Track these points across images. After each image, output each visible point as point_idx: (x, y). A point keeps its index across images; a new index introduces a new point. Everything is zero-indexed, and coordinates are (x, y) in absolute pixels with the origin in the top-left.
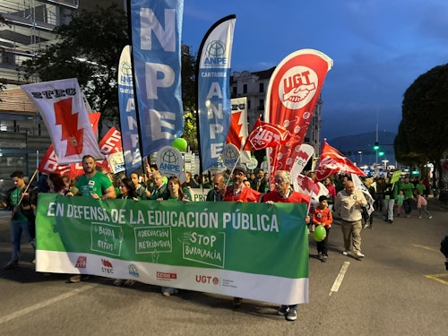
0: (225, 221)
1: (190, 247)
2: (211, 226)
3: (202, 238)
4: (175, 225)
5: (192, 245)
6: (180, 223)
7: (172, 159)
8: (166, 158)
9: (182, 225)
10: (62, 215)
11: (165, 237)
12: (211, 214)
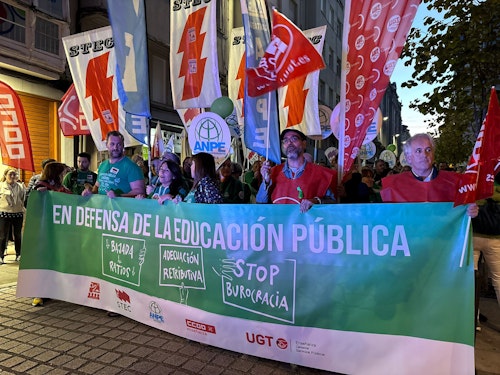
0: (296, 239)
1: (233, 285)
2: (270, 248)
3: (254, 269)
4: (207, 246)
5: (236, 282)
6: (216, 242)
7: (213, 133)
8: (204, 133)
9: (219, 246)
10: (69, 223)
11: (195, 264)
12: (271, 227)
